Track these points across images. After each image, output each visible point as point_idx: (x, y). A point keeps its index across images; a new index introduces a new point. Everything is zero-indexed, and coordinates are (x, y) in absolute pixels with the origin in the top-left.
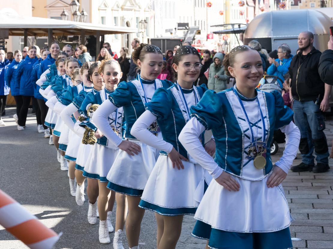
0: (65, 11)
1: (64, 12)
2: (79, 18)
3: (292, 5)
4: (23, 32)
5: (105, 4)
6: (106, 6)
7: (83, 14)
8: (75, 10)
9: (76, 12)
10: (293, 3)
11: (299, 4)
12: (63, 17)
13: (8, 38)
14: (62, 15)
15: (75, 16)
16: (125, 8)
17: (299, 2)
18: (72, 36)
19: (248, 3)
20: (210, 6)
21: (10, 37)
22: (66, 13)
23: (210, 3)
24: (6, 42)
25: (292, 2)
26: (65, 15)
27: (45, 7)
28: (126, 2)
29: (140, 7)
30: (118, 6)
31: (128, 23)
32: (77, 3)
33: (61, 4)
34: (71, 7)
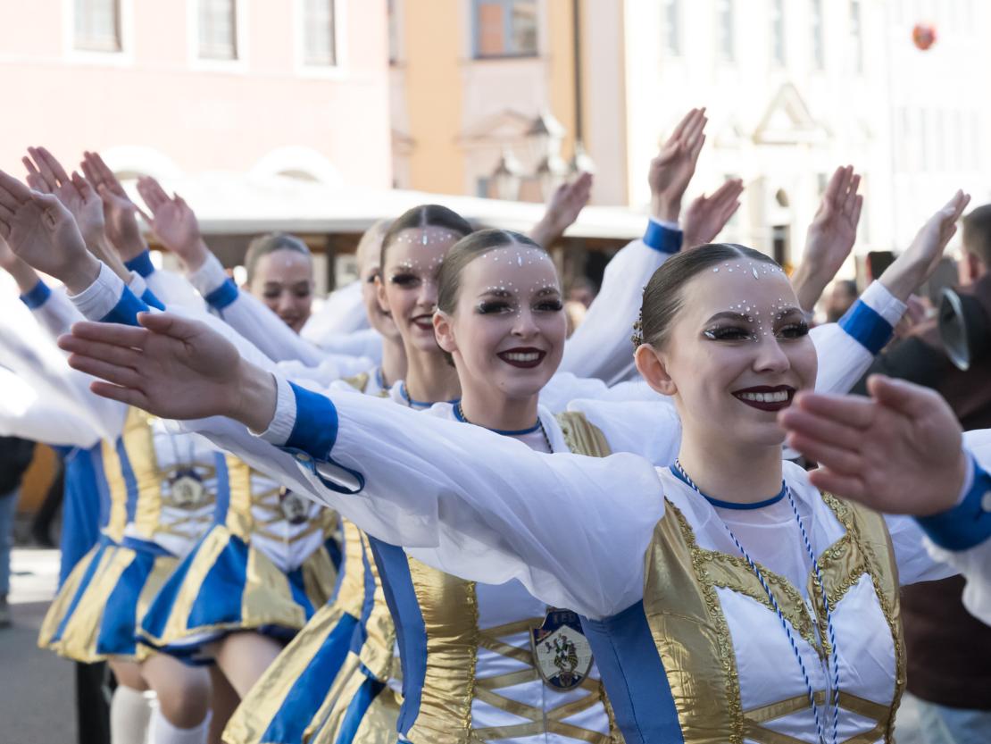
1: (502, 161)
7: (575, 169)
8: (542, 153)
16: (769, 135)
22: (511, 165)
27: (457, 139)
28: (768, 116)
29: (830, 134)
30: (737, 132)
31: (781, 199)
32: (551, 123)
33: (515, 129)
34: (531, 141)
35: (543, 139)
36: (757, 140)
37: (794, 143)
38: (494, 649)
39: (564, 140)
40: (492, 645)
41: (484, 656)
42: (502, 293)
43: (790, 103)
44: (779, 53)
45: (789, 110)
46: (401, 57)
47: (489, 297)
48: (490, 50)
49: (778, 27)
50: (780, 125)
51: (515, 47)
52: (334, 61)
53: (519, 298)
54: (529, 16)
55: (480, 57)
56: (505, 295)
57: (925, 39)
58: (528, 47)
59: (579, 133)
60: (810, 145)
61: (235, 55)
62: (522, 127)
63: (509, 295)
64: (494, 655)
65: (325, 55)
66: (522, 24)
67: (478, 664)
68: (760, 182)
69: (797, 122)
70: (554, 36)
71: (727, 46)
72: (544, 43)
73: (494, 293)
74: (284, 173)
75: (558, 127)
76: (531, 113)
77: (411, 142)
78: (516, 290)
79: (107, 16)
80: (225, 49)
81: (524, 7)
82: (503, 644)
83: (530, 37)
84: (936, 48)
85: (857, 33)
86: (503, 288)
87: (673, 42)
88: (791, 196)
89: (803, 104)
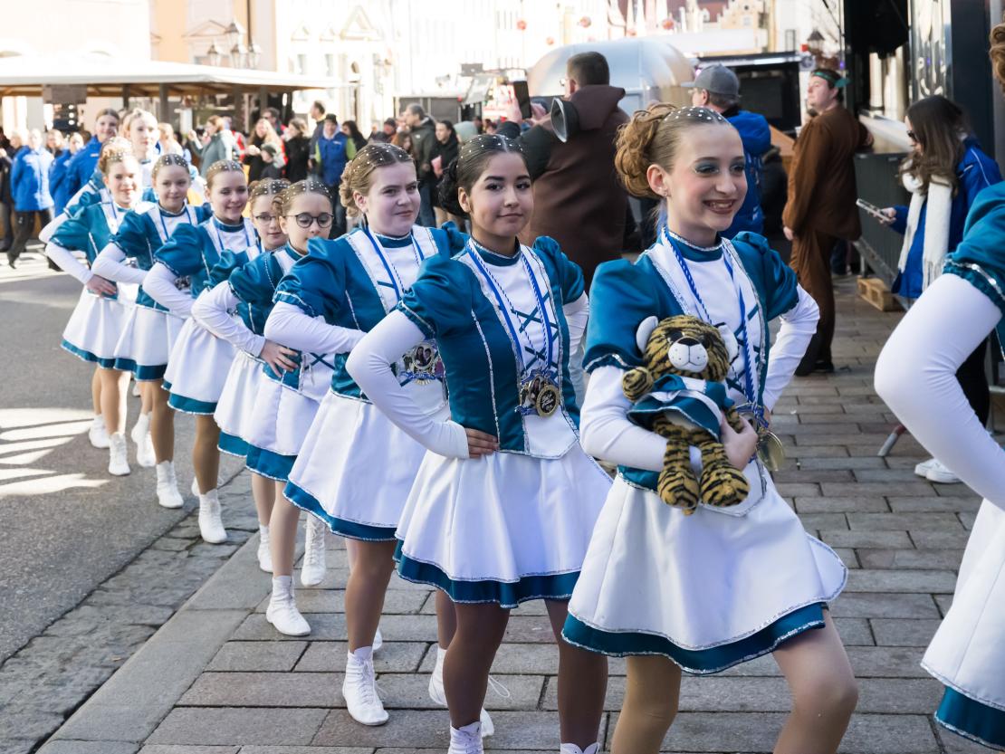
0: (215, 44)
1: (213, 47)
2: (243, 59)
3: (705, 22)
4: (120, 89)
5: (304, 29)
6: (307, 33)
7: (252, 51)
8: (234, 43)
9: (237, 46)
10: (708, 18)
11: (719, 18)
12: (212, 56)
13: (84, 102)
14: (210, 52)
15: (236, 55)
16: (348, 34)
17: (719, 15)
18: (224, 96)
19: (611, 19)
20: (524, 28)
21: (89, 99)
22: (218, 49)
23: (522, 22)
24: (83, 112)
25: (705, 16)
26: (216, 53)
27: (183, 36)
28: (348, 24)
30: (333, 33)
31: (354, 68)
32: (239, 27)
35: (234, 35)
36: (342, 37)
37: (362, 39)
43: (360, 17)
45: (359, 21)
50: (354, 29)
60: (369, 40)
68: (344, 59)
69: (364, 28)
75: (242, 29)
77: (158, 37)
88: (360, 67)
89: (367, 18)
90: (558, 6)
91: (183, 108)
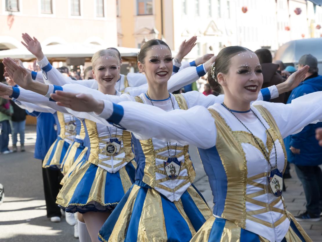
1: (144, 40)
6: (188, 32)
23: (288, 27)
27: (133, 35)
28: (208, 29)
29: (222, 33)
30: (200, 33)
31: (211, 48)
32: (156, 31)
33: (147, 32)
34: (151, 35)
35: (154, 34)
36: (205, 34)
37: (214, 35)
38: (252, 184)
39: (159, 34)
40: (251, 183)
41: (249, 187)
42: (246, 67)
43: (213, 26)
44: (210, 14)
45: (213, 27)
46: (120, 15)
47: (242, 68)
48: (141, 13)
49: (210, 7)
50: (210, 31)
51: (147, 12)
52: (104, 16)
53: (251, 69)
54: (151, 5)
55: (139, 15)
56: (247, 68)
57: (245, 10)
58: (150, 13)
59: (162, 33)
60: (217, 36)
61: (80, 15)
62: (149, 31)
63: (249, 68)
64: (252, 186)
65: (101, 15)
66: (149, 7)
67: (247, 189)
68: (206, 44)
69: (214, 30)
70: (156, 10)
71: (198, 12)
72: (154, 12)
73: (244, 67)
74: (91, 43)
75: (157, 32)
76: (151, 28)
77: (122, 35)
78: (251, 66)
79: (49, 5)
80: (78, 13)
81: (149, 3)
82: (254, 182)
83: (151, 10)
84: (248, 12)
85: (229, 9)
86: (247, 65)
87: (185, 11)
88: (213, 47)
89: (216, 26)
90: (308, 19)
91: (130, 67)
